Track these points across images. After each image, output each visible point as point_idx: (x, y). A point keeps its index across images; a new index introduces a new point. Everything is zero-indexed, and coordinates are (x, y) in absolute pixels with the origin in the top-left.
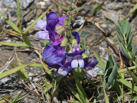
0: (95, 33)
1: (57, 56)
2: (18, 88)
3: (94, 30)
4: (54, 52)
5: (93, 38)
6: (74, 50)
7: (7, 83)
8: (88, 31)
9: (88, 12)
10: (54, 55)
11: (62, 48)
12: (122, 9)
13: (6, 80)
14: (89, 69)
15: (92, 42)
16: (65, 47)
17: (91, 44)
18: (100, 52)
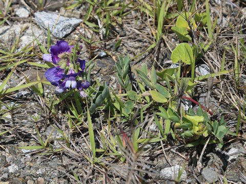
0: (110, 65)
1: (57, 76)
2: (33, 100)
3: (111, 62)
4: (55, 73)
5: (107, 68)
6: (70, 73)
7: (26, 95)
8: (105, 62)
9: (112, 47)
10: (54, 75)
11: (62, 70)
12: (141, 48)
13: (26, 92)
14: (82, 90)
15: (106, 71)
16: (64, 69)
17: (105, 73)
18: (111, 80)
